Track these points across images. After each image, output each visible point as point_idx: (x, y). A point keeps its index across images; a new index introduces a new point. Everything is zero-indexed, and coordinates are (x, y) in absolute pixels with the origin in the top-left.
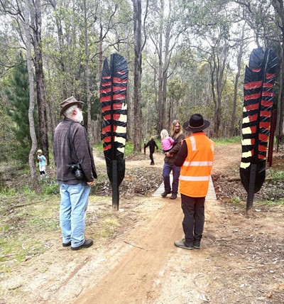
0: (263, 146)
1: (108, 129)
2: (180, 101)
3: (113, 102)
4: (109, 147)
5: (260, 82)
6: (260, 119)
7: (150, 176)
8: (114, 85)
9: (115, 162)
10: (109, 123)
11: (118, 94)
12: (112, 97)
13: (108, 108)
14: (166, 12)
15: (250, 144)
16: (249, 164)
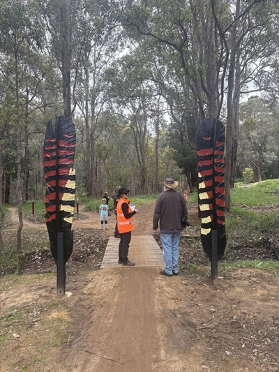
0: (221, 211)
1: (53, 197)
2: (107, 161)
3: (59, 167)
4: (54, 217)
5: (211, 149)
6: (215, 184)
7: (89, 240)
8: (60, 148)
9: (60, 235)
10: (53, 189)
11: (64, 158)
12: (57, 162)
13: (53, 173)
14: (91, 83)
15: (209, 209)
16: (209, 230)
